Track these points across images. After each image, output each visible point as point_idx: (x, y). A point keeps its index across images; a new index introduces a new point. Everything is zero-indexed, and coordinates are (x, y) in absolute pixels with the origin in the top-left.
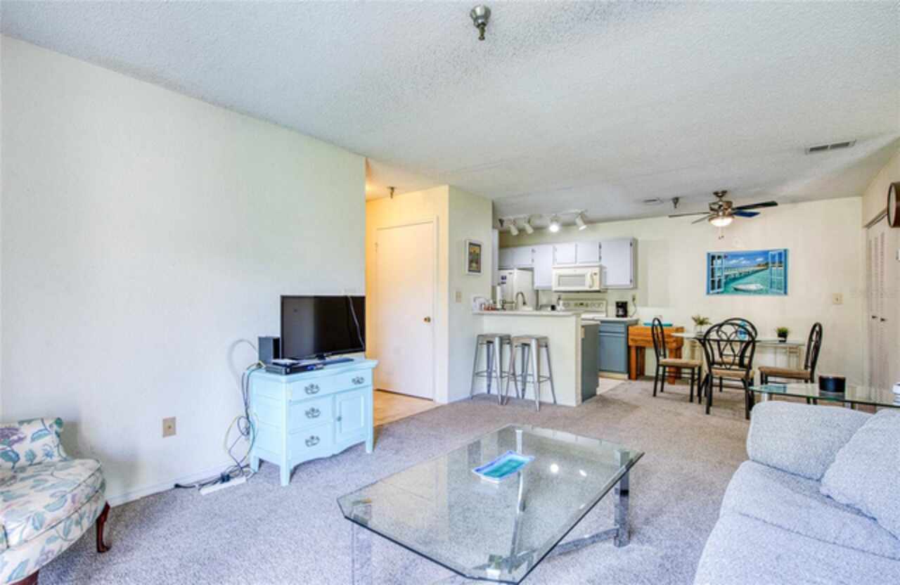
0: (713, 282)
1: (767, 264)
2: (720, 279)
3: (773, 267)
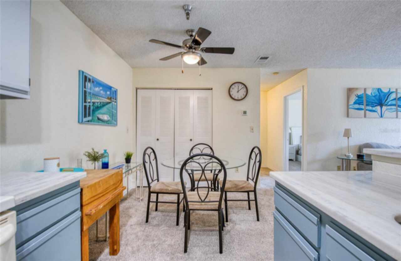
0: (85, 106)
1: (111, 98)
2: (90, 106)
3: (113, 101)
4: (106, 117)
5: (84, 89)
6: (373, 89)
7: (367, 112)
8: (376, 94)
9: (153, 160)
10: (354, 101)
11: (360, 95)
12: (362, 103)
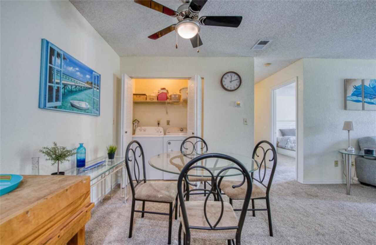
0: (51, 88)
1: (92, 83)
2: (58, 87)
3: (95, 87)
4: (83, 105)
5: (49, 65)
6: (371, 80)
7: (366, 104)
8: (374, 86)
9: (139, 157)
10: (352, 92)
11: (358, 87)
12: (360, 95)
